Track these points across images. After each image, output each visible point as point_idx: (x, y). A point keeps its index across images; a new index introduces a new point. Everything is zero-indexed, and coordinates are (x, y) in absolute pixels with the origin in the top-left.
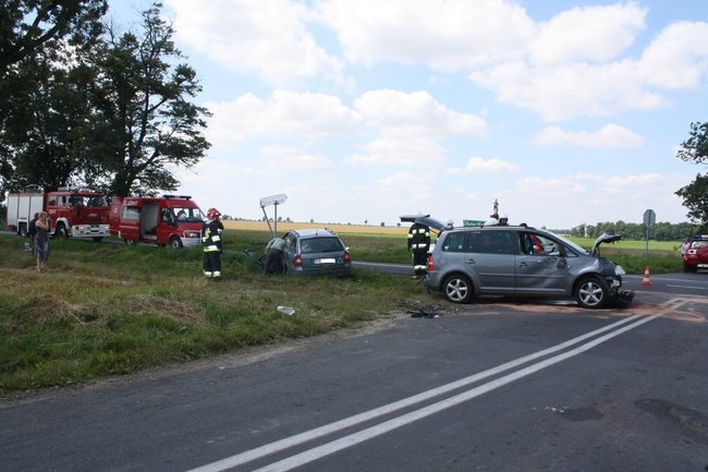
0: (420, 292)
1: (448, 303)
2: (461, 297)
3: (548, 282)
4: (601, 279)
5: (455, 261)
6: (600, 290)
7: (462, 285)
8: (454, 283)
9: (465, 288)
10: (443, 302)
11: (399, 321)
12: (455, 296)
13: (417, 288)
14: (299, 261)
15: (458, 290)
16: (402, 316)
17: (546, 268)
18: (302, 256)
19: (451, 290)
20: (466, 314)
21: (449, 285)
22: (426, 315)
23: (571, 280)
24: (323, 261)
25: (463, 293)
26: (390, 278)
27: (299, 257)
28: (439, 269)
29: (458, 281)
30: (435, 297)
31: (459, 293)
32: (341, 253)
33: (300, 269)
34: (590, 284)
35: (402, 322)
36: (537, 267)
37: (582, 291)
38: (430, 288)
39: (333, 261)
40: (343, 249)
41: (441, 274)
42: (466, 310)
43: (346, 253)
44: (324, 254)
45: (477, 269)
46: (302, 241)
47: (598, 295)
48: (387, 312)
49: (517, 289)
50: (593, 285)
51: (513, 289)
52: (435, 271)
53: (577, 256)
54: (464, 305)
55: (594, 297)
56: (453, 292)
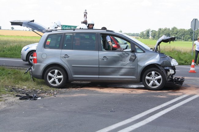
0: (27, 80)
1: (48, 88)
2: (58, 83)
3: (123, 71)
4: (161, 68)
5: (54, 55)
6: (160, 77)
7: (59, 74)
8: (53, 73)
9: (61, 76)
10: (45, 87)
11: (10, 103)
12: (54, 82)
13: (25, 76)
15: (56, 77)
16: (13, 99)
17: (121, 61)
19: (50, 78)
20: (62, 96)
21: (50, 74)
22: (31, 97)
23: (139, 70)
25: (59, 80)
26: (3, 69)
28: (41, 62)
29: (56, 71)
30: (38, 83)
31: (57, 81)
34: (153, 73)
35: (11, 104)
36: (115, 60)
37: (147, 77)
38: (35, 77)
41: (43, 66)
42: (61, 93)
45: (70, 62)
47: (159, 80)
48: (1, 96)
49: (100, 76)
50: (155, 73)
51: (97, 76)
52: (38, 64)
53: (144, 52)
54: (60, 89)
55: (156, 82)
56: (53, 79)
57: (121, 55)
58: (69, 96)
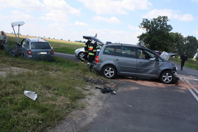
2: (111, 76)
3: (150, 71)
4: (172, 71)
5: (110, 59)
6: (171, 76)
7: (112, 70)
8: (108, 69)
9: (113, 72)
10: (103, 78)
12: (108, 75)
14: (30, 52)
15: (110, 72)
17: (150, 65)
18: (32, 50)
19: (106, 72)
21: (106, 70)
23: (160, 72)
24: (41, 53)
25: (112, 74)
27: (30, 51)
28: (102, 62)
29: (110, 68)
31: (110, 74)
32: (50, 50)
33: (31, 56)
34: (167, 74)
36: (146, 65)
37: (163, 76)
39: (46, 53)
40: (50, 48)
41: (102, 64)
43: (52, 50)
44: (42, 50)
45: (119, 63)
46: (32, 43)
47: (170, 78)
49: (136, 74)
50: (169, 74)
51: (135, 73)
52: (99, 63)
53: (163, 61)
54: (113, 80)
55: (168, 79)
56: (108, 73)
57: (150, 62)
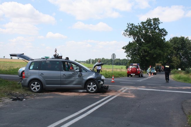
1: (31, 93)
2: (37, 90)
3: (74, 82)
4: (96, 81)
5: (35, 74)
6: (95, 85)
7: (37, 84)
8: (34, 84)
9: (39, 86)
10: (29, 92)
11: (5, 103)
12: (35, 89)
15: (36, 87)
16: (8, 100)
17: (74, 77)
19: (33, 87)
20: (38, 98)
21: (32, 85)
22: (19, 99)
23: (84, 82)
25: (38, 88)
28: (27, 78)
29: (36, 83)
30: (26, 90)
31: (36, 88)
34: (91, 83)
35: (6, 104)
36: (70, 76)
37: (88, 86)
41: (28, 80)
42: (39, 96)
45: (44, 78)
47: (95, 88)
48: (1, 99)
49: (61, 86)
50: (93, 84)
51: (60, 86)
52: (25, 79)
53: (86, 72)
54: (38, 93)
55: (93, 88)
56: (34, 88)
57: (73, 74)
58: (43, 98)
